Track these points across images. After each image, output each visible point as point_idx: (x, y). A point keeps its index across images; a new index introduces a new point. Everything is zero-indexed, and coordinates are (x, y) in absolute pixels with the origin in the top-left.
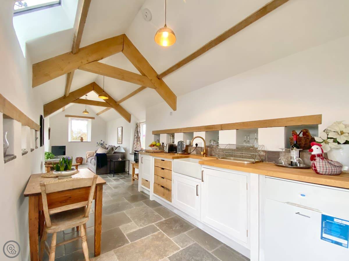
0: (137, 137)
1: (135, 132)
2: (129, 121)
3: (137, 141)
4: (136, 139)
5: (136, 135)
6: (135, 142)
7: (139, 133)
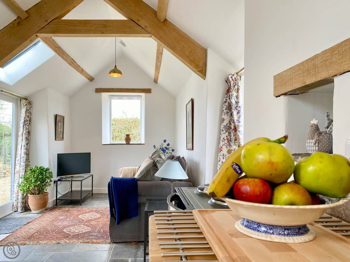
0: (228, 128)
1: (222, 107)
2: (202, 71)
3: (229, 141)
4: (224, 135)
5: (223, 120)
6: (222, 144)
7: (235, 113)
